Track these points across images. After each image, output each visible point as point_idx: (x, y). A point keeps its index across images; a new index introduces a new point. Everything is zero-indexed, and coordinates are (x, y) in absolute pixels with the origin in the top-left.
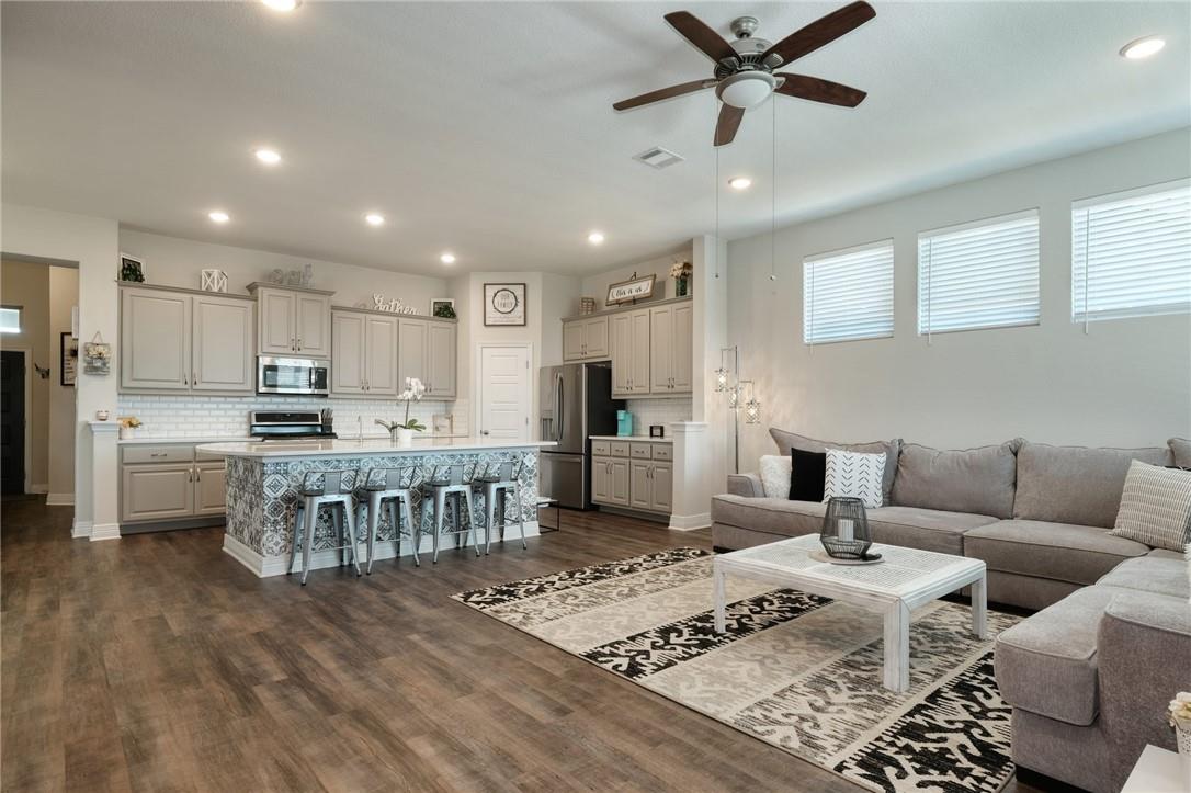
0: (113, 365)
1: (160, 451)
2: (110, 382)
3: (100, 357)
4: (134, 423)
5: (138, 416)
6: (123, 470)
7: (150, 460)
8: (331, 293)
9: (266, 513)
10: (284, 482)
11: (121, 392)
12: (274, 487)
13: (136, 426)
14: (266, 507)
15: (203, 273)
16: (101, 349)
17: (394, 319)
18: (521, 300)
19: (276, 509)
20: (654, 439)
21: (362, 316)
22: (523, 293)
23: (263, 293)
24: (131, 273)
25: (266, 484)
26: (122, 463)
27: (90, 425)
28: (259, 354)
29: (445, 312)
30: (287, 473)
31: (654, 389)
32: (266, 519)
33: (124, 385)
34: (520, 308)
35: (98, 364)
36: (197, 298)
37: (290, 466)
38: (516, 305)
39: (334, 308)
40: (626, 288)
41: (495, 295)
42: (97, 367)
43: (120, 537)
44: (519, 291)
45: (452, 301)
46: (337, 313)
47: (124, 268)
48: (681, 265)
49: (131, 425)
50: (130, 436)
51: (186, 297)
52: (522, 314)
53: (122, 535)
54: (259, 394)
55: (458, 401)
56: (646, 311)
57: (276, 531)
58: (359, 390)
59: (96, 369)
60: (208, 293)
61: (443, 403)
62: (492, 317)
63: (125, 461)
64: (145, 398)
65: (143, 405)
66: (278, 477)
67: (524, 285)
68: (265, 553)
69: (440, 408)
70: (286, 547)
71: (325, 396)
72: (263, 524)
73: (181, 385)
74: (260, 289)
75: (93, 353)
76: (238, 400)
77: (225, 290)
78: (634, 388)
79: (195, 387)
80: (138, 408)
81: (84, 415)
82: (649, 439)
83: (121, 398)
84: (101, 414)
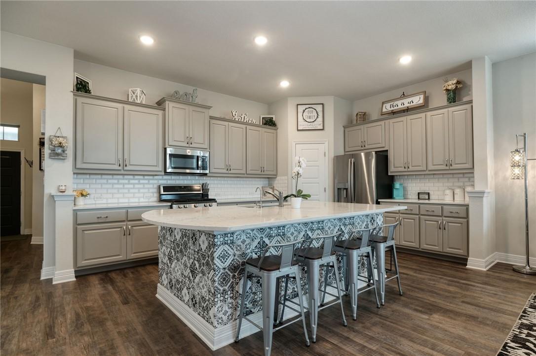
0: (70, 152)
1: (103, 214)
2: (67, 166)
3: (60, 145)
4: (85, 194)
5: (87, 189)
6: (77, 228)
7: (96, 221)
8: (209, 108)
9: (216, 284)
10: (231, 252)
11: (75, 172)
12: (223, 257)
13: (86, 196)
14: (216, 279)
15: (130, 91)
16: (61, 140)
17: (244, 126)
18: (321, 114)
19: (224, 279)
20: (421, 201)
21: (226, 123)
22: (322, 110)
23: (169, 105)
24: (82, 87)
25: (216, 255)
26: (76, 224)
27: (53, 196)
28: (167, 146)
29: (270, 123)
30: (232, 242)
31: (431, 167)
32: (216, 289)
33: (77, 167)
34: (320, 119)
35: (59, 151)
36: (127, 107)
37: (235, 237)
38: (317, 117)
39: (211, 118)
40: (399, 103)
41: (304, 111)
42: (58, 153)
43: (75, 279)
44: (319, 108)
45: (273, 116)
46: (213, 121)
47: (78, 83)
48: (455, 81)
49: (82, 195)
50: (82, 203)
51: (120, 106)
52: (322, 122)
53: (76, 277)
54: (166, 173)
55: (278, 178)
56: (423, 115)
57: (225, 300)
58: (225, 171)
59: (58, 154)
60: (134, 104)
61: (267, 179)
62: (303, 125)
63: (78, 222)
64: (92, 176)
65: (90, 181)
66: (226, 247)
67: (322, 104)
68: (215, 324)
69: (266, 182)
70: (232, 314)
71: (205, 174)
72: (214, 295)
73: (116, 167)
74: (167, 102)
75: (55, 142)
76: (151, 177)
77: (144, 103)
78: (410, 167)
79: (125, 168)
80: (86, 184)
81: (50, 189)
82: (417, 201)
83: (75, 176)
84: (61, 188)
